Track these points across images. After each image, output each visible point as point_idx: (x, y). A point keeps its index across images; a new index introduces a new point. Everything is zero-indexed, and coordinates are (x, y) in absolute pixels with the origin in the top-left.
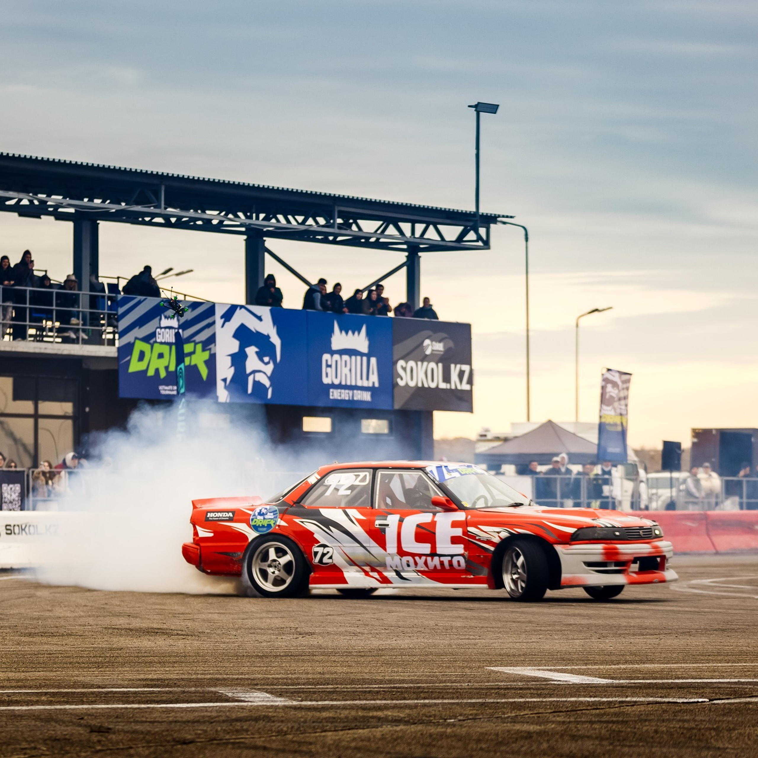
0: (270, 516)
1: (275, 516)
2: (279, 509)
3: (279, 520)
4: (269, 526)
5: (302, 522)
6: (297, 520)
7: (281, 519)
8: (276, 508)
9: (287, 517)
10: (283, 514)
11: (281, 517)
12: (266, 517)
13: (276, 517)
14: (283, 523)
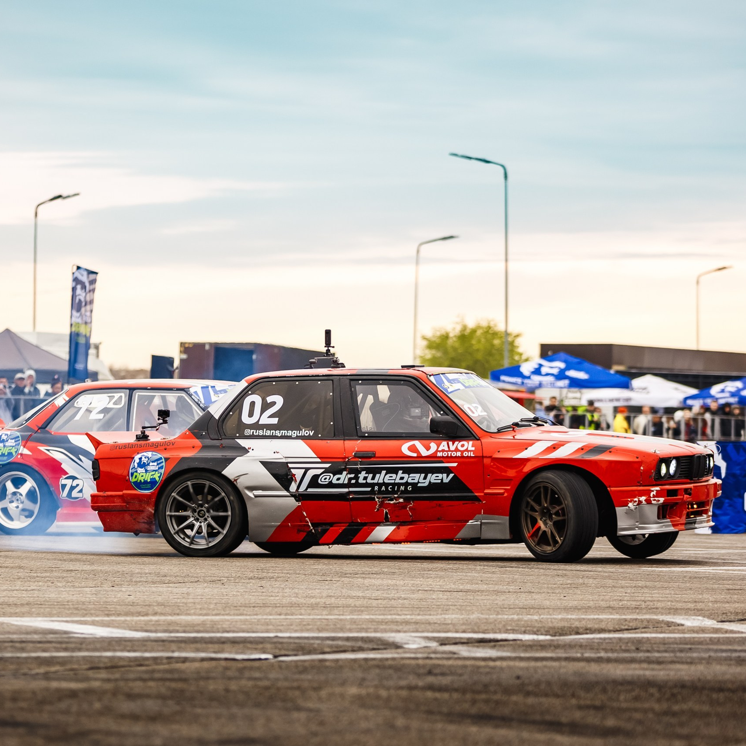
0: (11, 443)
1: (17, 443)
2: (21, 435)
3: (22, 447)
4: (10, 454)
5: (48, 450)
6: (42, 448)
7: (24, 447)
8: (18, 434)
9: (29, 444)
10: (26, 441)
11: (23, 444)
12: (7, 444)
13: (18, 445)
14: (26, 452)
